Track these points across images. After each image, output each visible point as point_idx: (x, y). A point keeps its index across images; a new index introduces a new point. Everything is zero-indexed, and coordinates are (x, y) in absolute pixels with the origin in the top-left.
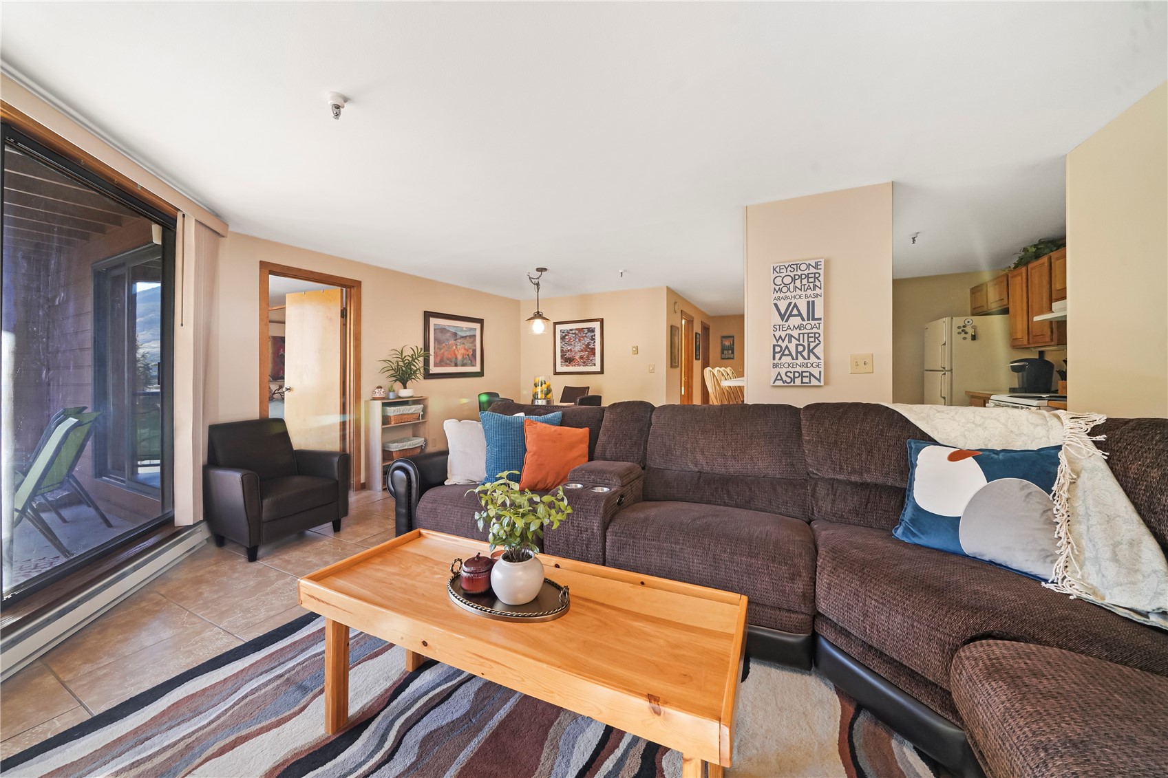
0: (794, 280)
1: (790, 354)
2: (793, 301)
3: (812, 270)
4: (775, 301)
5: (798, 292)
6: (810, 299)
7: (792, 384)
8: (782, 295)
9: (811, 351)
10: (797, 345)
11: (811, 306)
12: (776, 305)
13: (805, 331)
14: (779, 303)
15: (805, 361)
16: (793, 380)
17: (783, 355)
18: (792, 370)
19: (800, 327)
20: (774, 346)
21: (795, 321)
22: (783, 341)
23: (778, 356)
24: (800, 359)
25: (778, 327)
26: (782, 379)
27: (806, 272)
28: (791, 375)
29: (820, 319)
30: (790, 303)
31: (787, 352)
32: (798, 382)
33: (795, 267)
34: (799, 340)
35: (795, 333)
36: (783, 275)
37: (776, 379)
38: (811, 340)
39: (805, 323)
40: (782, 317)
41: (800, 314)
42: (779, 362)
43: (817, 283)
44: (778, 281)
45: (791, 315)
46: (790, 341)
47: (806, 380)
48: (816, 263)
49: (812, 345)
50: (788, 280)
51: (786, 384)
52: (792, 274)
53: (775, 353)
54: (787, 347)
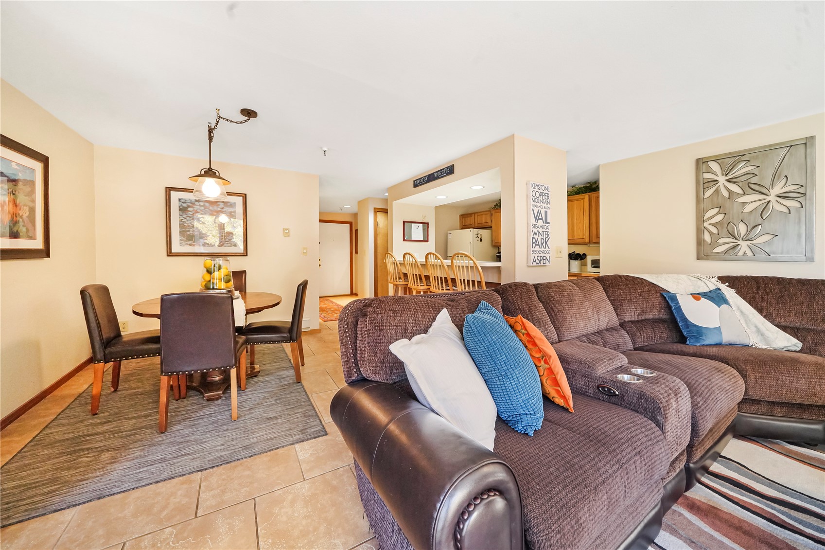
0: (540, 195)
1: (539, 245)
2: (540, 209)
3: (546, 192)
4: (533, 208)
5: (542, 204)
6: (546, 210)
7: (539, 265)
8: (535, 204)
9: (546, 243)
10: (541, 239)
11: (546, 212)
12: (533, 209)
13: (544, 230)
14: (535, 209)
15: (544, 250)
16: (540, 262)
17: (536, 245)
18: (539, 255)
19: (542, 227)
20: (533, 238)
21: (540, 223)
22: (536, 235)
23: (534, 245)
24: (542, 249)
25: (534, 225)
26: (535, 262)
27: (544, 192)
28: (539, 258)
29: (549, 223)
30: (539, 210)
31: (537, 243)
32: (542, 262)
33: (540, 186)
34: (542, 236)
35: (540, 230)
36: (536, 190)
37: (533, 262)
38: (546, 236)
39: (544, 224)
40: (536, 218)
41: (542, 219)
42: (535, 249)
43: (548, 200)
44: (534, 193)
45: (539, 219)
46: (539, 236)
47: (544, 262)
48: (548, 187)
49: (547, 239)
50: (538, 195)
51: (537, 265)
52: (539, 191)
53: (533, 243)
54: (537, 240)
